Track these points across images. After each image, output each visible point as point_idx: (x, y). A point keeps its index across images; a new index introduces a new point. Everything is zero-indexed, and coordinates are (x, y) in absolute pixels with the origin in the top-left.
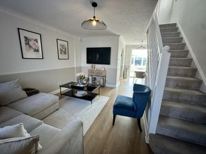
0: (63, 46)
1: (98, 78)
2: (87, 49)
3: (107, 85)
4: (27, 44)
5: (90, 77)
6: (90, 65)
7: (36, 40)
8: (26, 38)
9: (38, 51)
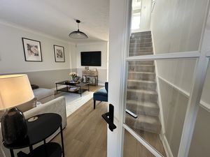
0: (59, 51)
1: (91, 78)
2: (82, 53)
3: (99, 84)
4: (29, 49)
5: (84, 78)
6: (84, 67)
7: (36, 47)
8: (28, 45)
9: (38, 55)
